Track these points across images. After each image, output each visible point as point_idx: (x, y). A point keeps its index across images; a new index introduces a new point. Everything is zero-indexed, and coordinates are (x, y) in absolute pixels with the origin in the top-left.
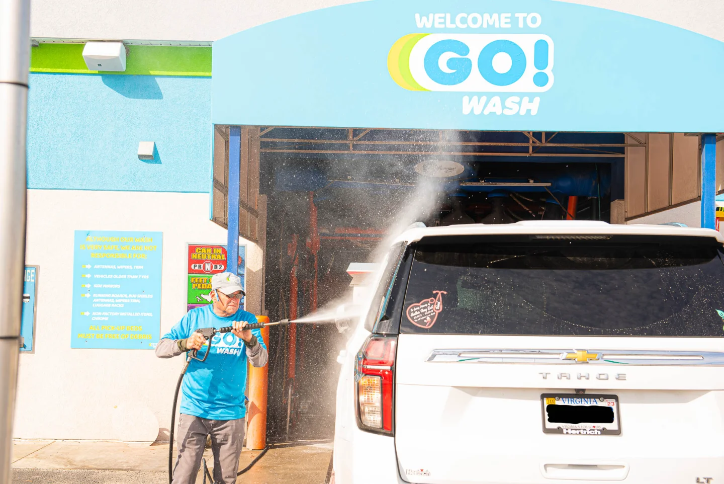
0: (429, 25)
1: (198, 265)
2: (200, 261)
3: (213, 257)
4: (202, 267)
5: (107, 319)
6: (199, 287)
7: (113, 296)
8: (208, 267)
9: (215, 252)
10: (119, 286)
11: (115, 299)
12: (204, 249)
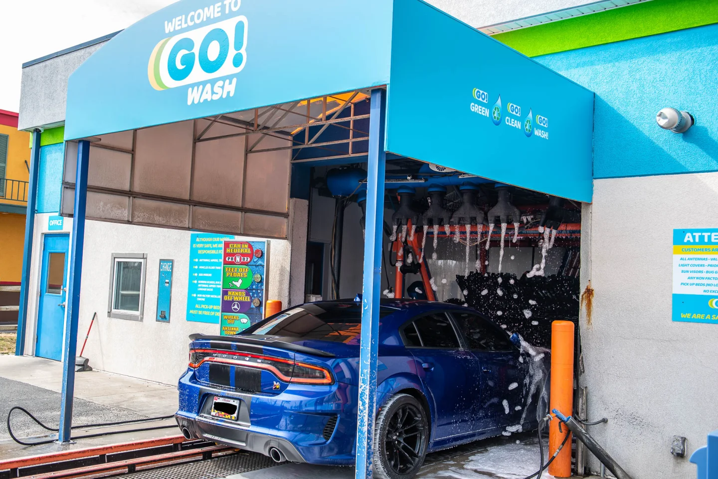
0: (172, 30)
1: (231, 257)
2: (233, 255)
3: (242, 251)
4: (234, 259)
5: (204, 299)
6: (231, 275)
7: (208, 282)
8: (238, 259)
9: (243, 247)
10: (210, 275)
11: (209, 284)
12: (235, 245)
